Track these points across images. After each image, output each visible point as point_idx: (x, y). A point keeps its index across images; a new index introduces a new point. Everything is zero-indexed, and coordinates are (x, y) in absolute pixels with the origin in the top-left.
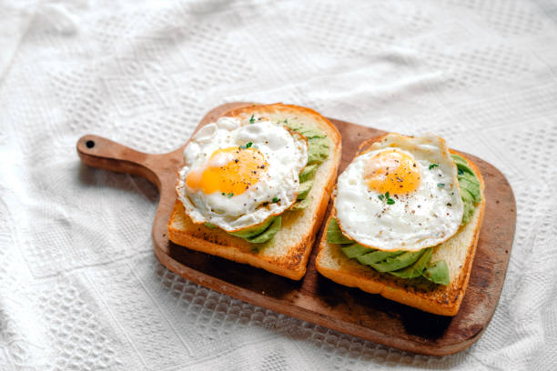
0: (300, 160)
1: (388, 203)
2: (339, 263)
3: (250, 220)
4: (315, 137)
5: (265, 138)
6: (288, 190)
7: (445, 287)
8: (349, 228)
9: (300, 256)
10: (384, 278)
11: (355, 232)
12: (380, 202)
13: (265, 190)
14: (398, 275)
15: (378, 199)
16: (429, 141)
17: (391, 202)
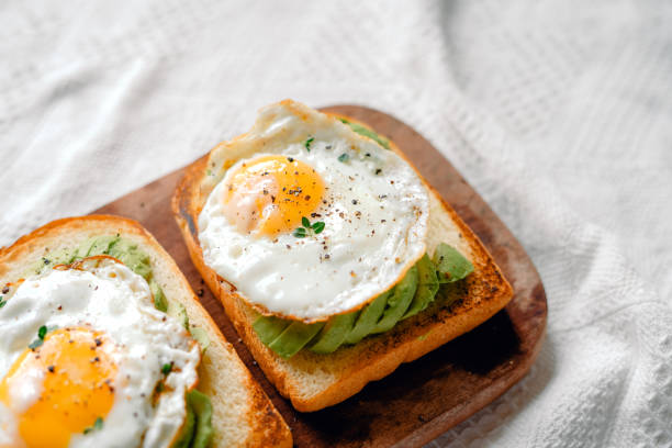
0: (134, 288)
1: (317, 232)
3: (165, 430)
4: (111, 245)
5: (50, 305)
6: (167, 340)
7: (472, 275)
8: (306, 308)
9: (270, 414)
11: (321, 306)
12: (304, 240)
13: (140, 368)
14: (414, 312)
15: (300, 240)
16: (270, 117)
17: (319, 228)
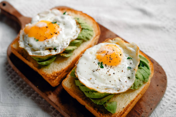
0: (74, 36)
1: (101, 67)
2: (71, 86)
3: (40, 53)
4: (87, 29)
5: (64, 22)
6: (62, 46)
7: (112, 114)
8: (79, 72)
9: (56, 77)
10: (87, 99)
11: (80, 74)
12: (98, 65)
13: (52, 43)
14: (93, 101)
15: (97, 64)
16: (133, 46)
17: (102, 67)
